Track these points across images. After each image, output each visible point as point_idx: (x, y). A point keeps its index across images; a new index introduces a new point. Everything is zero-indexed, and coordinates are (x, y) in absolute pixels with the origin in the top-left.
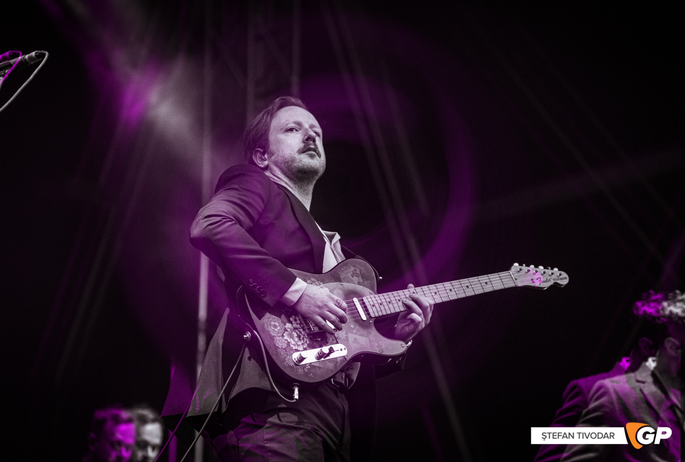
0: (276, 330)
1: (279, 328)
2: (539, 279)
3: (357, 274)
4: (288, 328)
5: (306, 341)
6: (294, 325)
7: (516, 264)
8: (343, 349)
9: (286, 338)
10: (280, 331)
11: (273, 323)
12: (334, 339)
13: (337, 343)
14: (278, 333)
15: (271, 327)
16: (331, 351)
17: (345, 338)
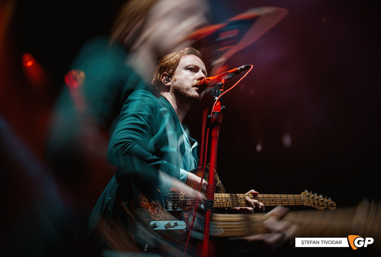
0: (144, 203)
1: (147, 203)
2: (318, 204)
3: (206, 177)
4: (153, 204)
5: (162, 215)
6: (157, 203)
7: (306, 191)
8: (184, 225)
9: (149, 210)
10: (147, 205)
11: (144, 199)
12: (180, 217)
13: (181, 220)
14: (146, 206)
15: (142, 201)
16: (176, 224)
17: (187, 218)
